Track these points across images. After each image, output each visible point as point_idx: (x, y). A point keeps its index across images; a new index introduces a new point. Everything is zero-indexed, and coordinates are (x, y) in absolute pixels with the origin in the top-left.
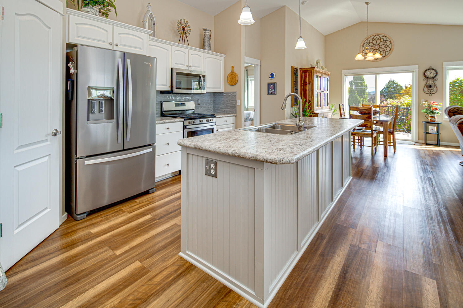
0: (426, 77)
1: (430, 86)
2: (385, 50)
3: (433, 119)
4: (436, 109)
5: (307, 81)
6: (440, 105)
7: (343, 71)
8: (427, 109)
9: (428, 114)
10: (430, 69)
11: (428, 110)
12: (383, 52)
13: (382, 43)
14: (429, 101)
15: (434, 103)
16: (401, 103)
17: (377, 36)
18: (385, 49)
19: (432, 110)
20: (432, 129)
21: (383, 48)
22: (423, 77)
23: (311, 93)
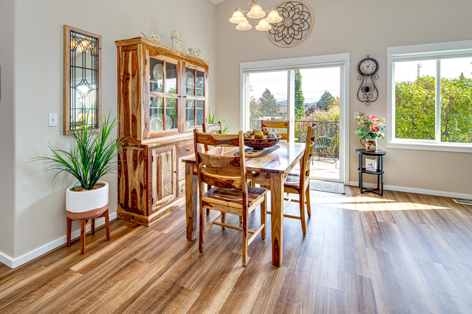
0: (362, 74)
1: (367, 89)
2: (301, 28)
3: (372, 147)
4: (377, 128)
5: (130, 72)
6: (382, 121)
7: (241, 64)
8: (363, 130)
9: (364, 137)
10: (368, 59)
11: (365, 130)
12: (298, 31)
13: (296, 16)
14: (366, 116)
15: (373, 117)
16: (329, 115)
17: (289, 5)
18: (302, 26)
19: (371, 130)
20: (371, 164)
21: (298, 24)
22: (358, 74)
23: (136, 99)
